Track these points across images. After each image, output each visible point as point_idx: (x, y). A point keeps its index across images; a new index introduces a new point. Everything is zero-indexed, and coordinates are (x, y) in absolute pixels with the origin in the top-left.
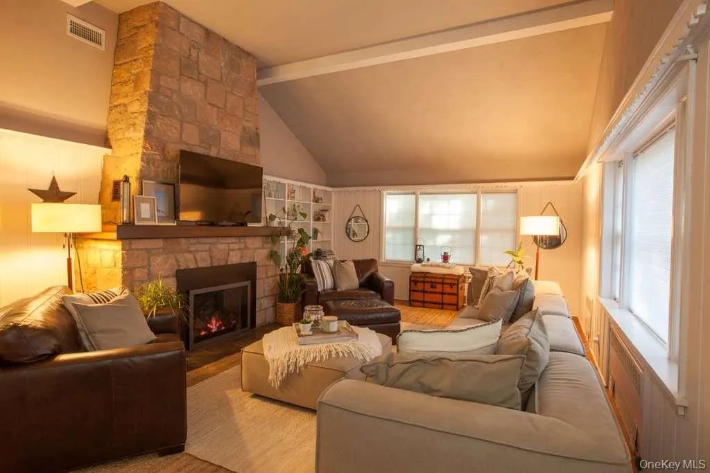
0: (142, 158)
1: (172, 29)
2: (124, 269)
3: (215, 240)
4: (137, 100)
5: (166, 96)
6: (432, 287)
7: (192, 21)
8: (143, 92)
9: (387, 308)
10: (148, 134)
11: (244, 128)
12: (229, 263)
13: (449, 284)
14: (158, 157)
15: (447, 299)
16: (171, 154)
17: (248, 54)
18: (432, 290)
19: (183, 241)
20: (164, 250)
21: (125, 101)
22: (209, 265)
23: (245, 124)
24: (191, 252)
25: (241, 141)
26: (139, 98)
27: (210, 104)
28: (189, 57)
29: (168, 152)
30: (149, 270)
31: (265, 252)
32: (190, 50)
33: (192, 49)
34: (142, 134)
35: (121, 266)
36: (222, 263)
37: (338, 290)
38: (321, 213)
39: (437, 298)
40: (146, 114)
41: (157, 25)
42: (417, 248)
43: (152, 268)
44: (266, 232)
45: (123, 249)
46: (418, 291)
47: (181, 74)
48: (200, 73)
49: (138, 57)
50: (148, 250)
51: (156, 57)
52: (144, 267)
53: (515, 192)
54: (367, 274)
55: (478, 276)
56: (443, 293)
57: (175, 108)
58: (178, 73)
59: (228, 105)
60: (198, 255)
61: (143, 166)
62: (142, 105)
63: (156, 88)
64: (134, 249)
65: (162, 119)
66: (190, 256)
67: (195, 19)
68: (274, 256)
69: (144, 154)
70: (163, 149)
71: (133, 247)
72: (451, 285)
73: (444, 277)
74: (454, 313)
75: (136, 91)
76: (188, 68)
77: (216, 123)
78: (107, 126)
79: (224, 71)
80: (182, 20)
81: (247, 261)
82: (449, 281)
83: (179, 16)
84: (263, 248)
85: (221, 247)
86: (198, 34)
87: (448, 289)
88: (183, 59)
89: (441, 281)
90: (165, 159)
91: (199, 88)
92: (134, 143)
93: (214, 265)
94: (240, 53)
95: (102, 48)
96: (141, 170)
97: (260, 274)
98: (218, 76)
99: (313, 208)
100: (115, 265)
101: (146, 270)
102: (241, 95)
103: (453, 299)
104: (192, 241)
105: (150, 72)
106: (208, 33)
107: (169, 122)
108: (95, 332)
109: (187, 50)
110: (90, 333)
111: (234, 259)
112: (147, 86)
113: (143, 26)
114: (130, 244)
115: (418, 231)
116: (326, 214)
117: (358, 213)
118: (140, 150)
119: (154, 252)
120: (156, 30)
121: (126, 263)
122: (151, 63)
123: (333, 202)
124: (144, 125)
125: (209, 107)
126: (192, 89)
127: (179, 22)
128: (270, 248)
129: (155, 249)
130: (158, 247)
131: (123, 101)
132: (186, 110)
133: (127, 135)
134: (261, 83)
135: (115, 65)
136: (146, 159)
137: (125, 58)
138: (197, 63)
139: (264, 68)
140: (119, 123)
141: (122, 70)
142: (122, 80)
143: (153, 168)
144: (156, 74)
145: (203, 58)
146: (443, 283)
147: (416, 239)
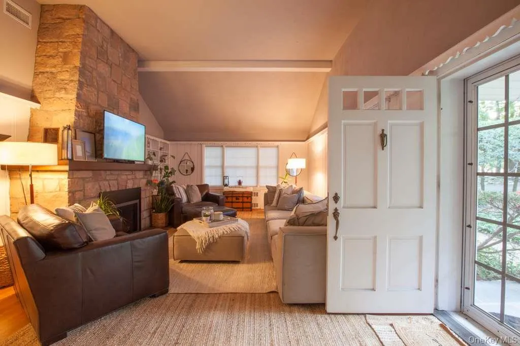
0: (75, 113)
1: (93, 26)
2: (69, 192)
3: (120, 172)
4: (67, 71)
5: (89, 72)
6: (237, 199)
7: (104, 23)
8: (72, 66)
9: (227, 210)
10: (79, 97)
11: (131, 98)
12: (127, 188)
13: (246, 197)
14: (85, 113)
15: (245, 205)
16: (92, 112)
17: (133, 51)
18: (238, 201)
19: (102, 172)
20: (92, 179)
21: (53, 70)
22: (117, 189)
23: (132, 96)
24: (107, 180)
25: (130, 108)
26: (69, 70)
27: (114, 81)
28: (102, 47)
29: (91, 111)
30: (84, 192)
31: (144, 181)
32: (102, 42)
33: (104, 42)
34: (74, 96)
35: (67, 190)
36: (124, 188)
37: (192, 203)
38: (163, 157)
39: (240, 205)
40: (77, 82)
41: (84, 21)
42: (224, 178)
43: (86, 191)
44: (146, 168)
45: (68, 178)
46: (228, 202)
47: (97, 58)
48: (108, 59)
49: (66, 40)
50: (83, 179)
51: (84, 44)
52: (81, 191)
53: (278, 147)
54: (204, 193)
55: (271, 189)
56: (243, 202)
57: (94, 80)
58: (96, 57)
59: (123, 82)
60: (111, 182)
61: (76, 119)
62: (73, 75)
63: (83, 65)
64: (76, 178)
65: (87, 87)
66: (106, 183)
67: (106, 22)
68: (149, 183)
69: (76, 110)
70: (88, 109)
71: (74, 177)
72: (247, 197)
73: (243, 193)
74: (250, 212)
75: (64, 64)
76: (102, 54)
77: (116, 94)
78: (32, 86)
79: (121, 59)
80: (99, 20)
81: (136, 186)
82: (246, 195)
83: (97, 18)
84: (143, 178)
85: (124, 177)
86: (107, 33)
87: (245, 200)
88: (99, 48)
89: (241, 195)
90: (89, 116)
91: (108, 69)
92: (66, 102)
93: (119, 189)
94: (129, 49)
95: (29, 27)
96: (74, 122)
97: (143, 195)
98: (118, 63)
99: (160, 154)
100: (60, 190)
101: (82, 193)
102: (129, 77)
103: (248, 205)
104: (108, 172)
105: (79, 53)
106: (113, 33)
107: (90, 89)
108: (91, 230)
109: (101, 42)
110: (88, 231)
111: (130, 185)
112: (77, 63)
113: (69, 19)
114: (73, 174)
115: (225, 168)
116: (166, 158)
117: (187, 158)
118: (73, 108)
119: (87, 180)
120: (83, 25)
121: (71, 187)
122: (80, 47)
123: (169, 151)
124: (76, 90)
125: (113, 82)
126: (103, 69)
127: (97, 22)
128: (147, 178)
129: (87, 178)
130: (89, 176)
131: (51, 70)
132: (100, 83)
133: (58, 95)
134: (140, 70)
135: (38, 42)
136: (78, 115)
137: (51, 39)
138: (107, 51)
139: (141, 61)
140: (48, 86)
141: (48, 47)
142: (48, 54)
143: (81, 120)
144: (84, 56)
145: (110, 50)
146: (243, 197)
147: (223, 172)
